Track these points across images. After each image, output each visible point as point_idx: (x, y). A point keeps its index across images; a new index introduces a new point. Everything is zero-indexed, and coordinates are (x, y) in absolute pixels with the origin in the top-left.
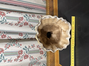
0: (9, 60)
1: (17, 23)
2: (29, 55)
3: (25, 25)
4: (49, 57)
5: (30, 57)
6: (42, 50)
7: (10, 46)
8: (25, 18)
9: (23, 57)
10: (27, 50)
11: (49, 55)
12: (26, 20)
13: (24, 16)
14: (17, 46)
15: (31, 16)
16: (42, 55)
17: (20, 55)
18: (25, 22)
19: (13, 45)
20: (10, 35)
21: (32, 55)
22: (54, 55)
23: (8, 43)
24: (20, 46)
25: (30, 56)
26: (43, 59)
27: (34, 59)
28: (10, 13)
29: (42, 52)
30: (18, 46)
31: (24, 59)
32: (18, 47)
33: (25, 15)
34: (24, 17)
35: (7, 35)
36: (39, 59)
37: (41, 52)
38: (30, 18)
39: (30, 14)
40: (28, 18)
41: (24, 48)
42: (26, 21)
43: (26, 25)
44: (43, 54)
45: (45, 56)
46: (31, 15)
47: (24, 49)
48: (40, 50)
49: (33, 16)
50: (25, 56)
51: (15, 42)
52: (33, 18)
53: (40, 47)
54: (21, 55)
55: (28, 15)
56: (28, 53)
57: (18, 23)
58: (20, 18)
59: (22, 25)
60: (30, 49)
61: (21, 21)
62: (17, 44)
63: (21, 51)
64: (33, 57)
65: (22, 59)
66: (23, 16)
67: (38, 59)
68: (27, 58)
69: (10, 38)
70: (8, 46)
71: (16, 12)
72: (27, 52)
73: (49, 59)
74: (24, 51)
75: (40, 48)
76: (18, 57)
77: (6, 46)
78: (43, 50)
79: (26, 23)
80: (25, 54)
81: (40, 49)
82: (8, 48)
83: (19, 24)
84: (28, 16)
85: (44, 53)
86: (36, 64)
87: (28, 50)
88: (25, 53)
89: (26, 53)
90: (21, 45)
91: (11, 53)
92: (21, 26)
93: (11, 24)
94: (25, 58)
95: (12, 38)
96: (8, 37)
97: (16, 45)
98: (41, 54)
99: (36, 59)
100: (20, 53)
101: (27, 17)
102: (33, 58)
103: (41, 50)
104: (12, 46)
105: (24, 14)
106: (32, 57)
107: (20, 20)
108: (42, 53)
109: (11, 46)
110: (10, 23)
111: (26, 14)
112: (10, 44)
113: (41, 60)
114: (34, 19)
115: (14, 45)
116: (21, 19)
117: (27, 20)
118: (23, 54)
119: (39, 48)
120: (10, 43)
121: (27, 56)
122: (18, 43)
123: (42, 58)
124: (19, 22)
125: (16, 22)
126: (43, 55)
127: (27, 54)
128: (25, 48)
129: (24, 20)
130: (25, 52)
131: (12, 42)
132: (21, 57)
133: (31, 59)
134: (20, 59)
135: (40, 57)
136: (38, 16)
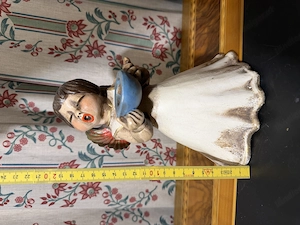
0: (19, 200)
1: (60, 46)
2: (104, 183)
3: (90, 54)
4: (186, 198)
5: (106, 190)
6: (157, 164)
7: (24, 141)
8: (90, 25)
9: (80, 189)
10: (96, 162)
11: (187, 189)
12: (95, 33)
13: (88, 15)
14: (53, 142)
15: (119, 19)
16: (156, 183)
18: (92, 41)
19: (37, 137)
22: (211, 195)
23: (18, 128)
24: (67, 143)
25: (108, 187)
26: (158, 200)
27: (123, 198)
30: (59, 143)
31: (80, 196)
32: (59, 147)
33: (92, 13)
34: (86, 22)
36: (143, 203)
38: (113, 26)
39: (114, 9)
40: (103, 26)
41: (85, 151)
42: (97, 38)
43: (96, 56)
44: (163, 181)
47: (82, 156)
49: (124, 18)
50: (85, 188)
51: (49, 127)
53: (151, 154)
54: (70, 183)
55: (105, 10)
57: (65, 46)
58: (70, 23)
59: (78, 54)
60: (106, 160)
61: (77, 40)
62: (57, 135)
63: (72, 165)
64: (119, 192)
65: (72, 198)
66: (84, 17)
67: (138, 199)
68: (94, 194)
69: (31, 109)
70: (18, 142)
73: (185, 207)
74: (83, 164)
75: (148, 157)
76: (59, 188)
77: (12, 141)
81: (150, 159)
82: (18, 148)
83: (68, 49)
84: (106, 15)
86: (131, 216)
87: (102, 160)
90: (71, 139)
92: (74, 59)
93: (32, 49)
94: (85, 195)
95: (42, 110)
96: (23, 102)
97: (49, 138)
99: (133, 199)
101: (100, 20)
102: (119, 197)
104: (34, 140)
106: (115, 191)
107: (70, 32)
109: (30, 141)
110: (28, 47)
111: (96, 5)
112: (25, 133)
113: (152, 204)
114: (130, 30)
115: (42, 138)
116: (75, 29)
117: (100, 34)
119: (144, 156)
120: (25, 130)
121: (96, 188)
122: (58, 132)
123: (155, 198)
124: (67, 43)
125: (56, 41)
126: (160, 185)
129: (89, 33)
131: (36, 126)
132: (68, 190)
133: (109, 198)
134: (67, 198)
135: (147, 191)
136: (146, 20)
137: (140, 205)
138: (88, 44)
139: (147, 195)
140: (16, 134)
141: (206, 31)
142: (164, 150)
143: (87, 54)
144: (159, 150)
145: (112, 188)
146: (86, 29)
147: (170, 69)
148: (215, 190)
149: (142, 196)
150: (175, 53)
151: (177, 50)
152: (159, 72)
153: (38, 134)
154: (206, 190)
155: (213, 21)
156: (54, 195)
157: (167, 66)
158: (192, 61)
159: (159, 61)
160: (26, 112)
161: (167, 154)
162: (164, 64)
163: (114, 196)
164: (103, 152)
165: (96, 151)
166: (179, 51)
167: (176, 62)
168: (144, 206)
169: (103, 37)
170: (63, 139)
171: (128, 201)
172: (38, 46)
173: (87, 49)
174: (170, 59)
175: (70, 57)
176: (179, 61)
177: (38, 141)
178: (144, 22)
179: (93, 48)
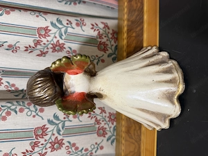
0: (6, 155)
1: (32, 45)
2: (66, 140)
3: (54, 50)
4: (123, 148)
5: (67, 144)
6: (103, 124)
7: (8, 114)
8: (54, 30)
9: (49, 145)
10: (60, 126)
11: (123, 142)
12: (57, 35)
13: (52, 23)
14: (29, 113)
15: (74, 25)
16: (102, 138)
17: (40, 140)
18: (55, 40)
19: (17, 110)
20: (12, 80)
21: (73, 139)
22: (140, 147)
23: (4, 104)
24: (39, 114)
25: (69, 142)
26: (104, 149)
27: (80, 149)
28: (8, 13)
29: (104, 129)
30: (34, 114)
31: (50, 150)
32: (34, 116)
33: (55, 21)
34: (51, 28)
35: (5, 80)
36: (94, 151)
37: (101, 131)
38: (70, 30)
39: (70, 19)
40: (63, 30)
41: (52, 118)
42: (58, 38)
43: (58, 51)
44: (107, 136)
45: (110, 141)
46: (72, 19)
47: (50, 122)
48: (97, 126)
49: (78, 25)
50: (53, 144)
51: (26, 103)
52: (78, 30)
54: (42, 141)
55: (64, 19)
56: (61, 133)
57: (36, 45)
58: (39, 29)
59: (46, 50)
60: (67, 124)
61: (44, 40)
62: (32, 108)
63: (44, 129)
64: (77, 145)
65: (44, 151)
66: (49, 25)
67: (90, 149)
68: (59, 148)
69: (13, 89)
70: (4, 114)
71: (29, 12)
72: (59, 131)
74: (51, 127)
75: (96, 120)
76: (35, 145)
78: (106, 126)
79: (59, 45)
80: (53, 138)
81: (98, 122)
82: (4, 119)
83: (39, 47)
84: (65, 22)
85: (109, 134)
87: (64, 124)
88: (54, 135)
89: (56, 135)
90: (42, 110)
91: (12, 135)
92: (43, 54)
93: (13, 48)
94: (53, 149)
95: (20, 89)
96: (7, 84)
97: (26, 110)
98: (99, 135)
99: (86, 150)
100: (40, 132)
101: (60, 26)
102: (77, 148)
103: (101, 126)
104: (16, 112)
105: (53, 18)
106: (74, 145)
107: (40, 35)
108: (104, 135)
109: (13, 113)
110: (10, 46)
111: (57, 16)
112: (9, 108)
113: (100, 152)
114: (81, 32)
115: (21, 111)
116: (43, 32)
117: (61, 36)
118: (47, 138)
119: (94, 119)
120: (9, 105)
121: (60, 144)
123: (102, 148)
124: (37, 43)
125: (29, 41)
126: (105, 139)
127: (60, 138)
128: (54, 121)
129: (53, 35)
130: (55, 132)
131: (17, 102)
132: (41, 146)
133: (70, 150)
134: (40, 152)
135: (96, 144)
136: (93, 25)
137: (92, 153)
138: (52, 42)
139: (96, 146)
140: (3, 108)
141: (134, 34)
142: (108, 115)
143: (52, 50)
144: (104, 114)
145: (72, 143)
146: (51, 32)
147: (111, 59)
148: (142, 145)
149: (93, 147)
150: (113, 48)
151: (115, 45)
152: (103, 61)
153: (18, 108)
154: (136, 144)
155: (139, 28)
156: (31, 150)
157: (109, 56)
158: (125, 54)
159: (103, 53)
160: (10, 91)
161: (110, 117)
162: (106, 55)
163: (73, 148)
164: (64, 118)
165: (60, 118)
166: (117, 46)
167: (114, 54)
168: (94, 154)
169: (63, 38)
170: (36, 110)
171: (83, 151)
172: (17, 45)
173: (52, 46)
174: (110, 51)
175: (40, 53)
176: (116, 53)
177: (18, 113)
178: (91, 27)
179: (56, 46)
